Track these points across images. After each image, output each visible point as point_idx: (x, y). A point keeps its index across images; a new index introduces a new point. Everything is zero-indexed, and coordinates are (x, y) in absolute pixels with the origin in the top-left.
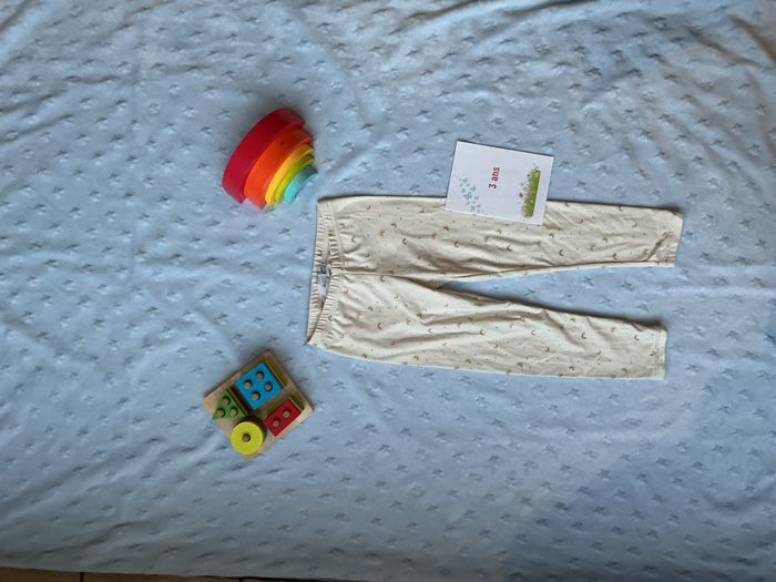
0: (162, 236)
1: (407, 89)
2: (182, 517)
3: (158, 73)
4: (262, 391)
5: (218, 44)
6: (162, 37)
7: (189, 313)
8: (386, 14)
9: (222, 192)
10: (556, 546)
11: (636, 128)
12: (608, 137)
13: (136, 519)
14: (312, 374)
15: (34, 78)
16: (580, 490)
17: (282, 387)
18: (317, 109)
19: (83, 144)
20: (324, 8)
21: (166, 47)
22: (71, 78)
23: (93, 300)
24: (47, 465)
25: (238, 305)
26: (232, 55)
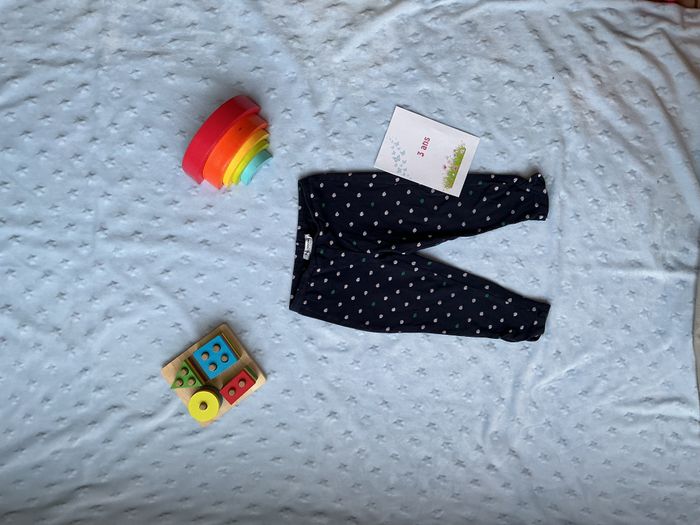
0: (123, 214)
1: (357, 80)
2: (141, 479)
3: (120, 58)
4: (221, 365)
5: (177, 32)
7: (149, 287)
8: (339, 8)
9: (181, 172)
11: (566, 122)
13: (97, 481)
14: (265, 346)
16: (508, 453)
17: (238, 359)
18: (273, 97)
19: (47, 124)
21: (129, 34)
22: (36, 61)
23: (56, 274)
24: (11, 431)
25: (196, 280)
26: (192, 43)
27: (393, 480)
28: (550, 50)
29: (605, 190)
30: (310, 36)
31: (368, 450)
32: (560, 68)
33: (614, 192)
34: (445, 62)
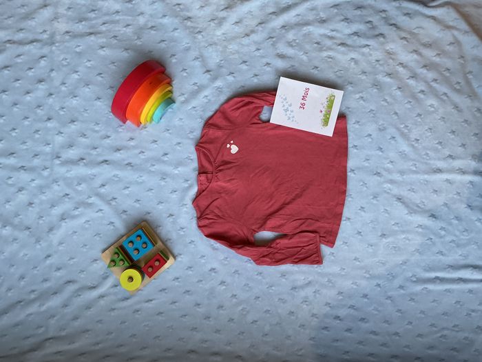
0: (72, 146)
1: (233, 47)
2: (90, 332)
3: (67, 37)
4: (140, 249)
5: (106, 18)
7: (91, 197)
9: (111, 116)
10: (335, 344)
11: (382, 71)
12: (364, 77)
13: (58, 334)
14: (174, 236)
16: (349, 307)
17: (154, 246)
18: (174, 61)
19: (18, 85)
21: (72, 20)
22: (9, 41)
23: (26, 190)
25: (123, 191)
26: (117, 25)
27: (267, 328)
28: (370, 22)
30: (199, 17)
31: (249, 308)
32: (377, 33)
33: (420, 120)
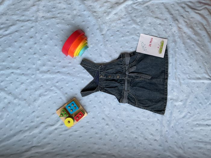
0: (44, 65)
1: (114, 24)
2: (50, 144)
3: (43, 19)
4: (73, 109)
5: (60, 11)
6: (44, 9)
7: (52, 87)
8: (108, 3)
9: (61, 53)
13: (37, 145)
14: (87, 104)
15: (7, 20)
16: (160, 136)
17: (79, 108)
18: (88, 30)
19: (21, 39)
20: (91, 1)
21: (45, 12)
22: (18, 20)
23: (25, 83)
24: (12, 130)
25: (66, 85)
26: (64, 14)
27: (126, 144)
28: (172, 14)
29: (189, 56)
30: (99, 12)
31: (118, 135)
32: (175, 20)
33: (192, 57)
34: (140, 18)
